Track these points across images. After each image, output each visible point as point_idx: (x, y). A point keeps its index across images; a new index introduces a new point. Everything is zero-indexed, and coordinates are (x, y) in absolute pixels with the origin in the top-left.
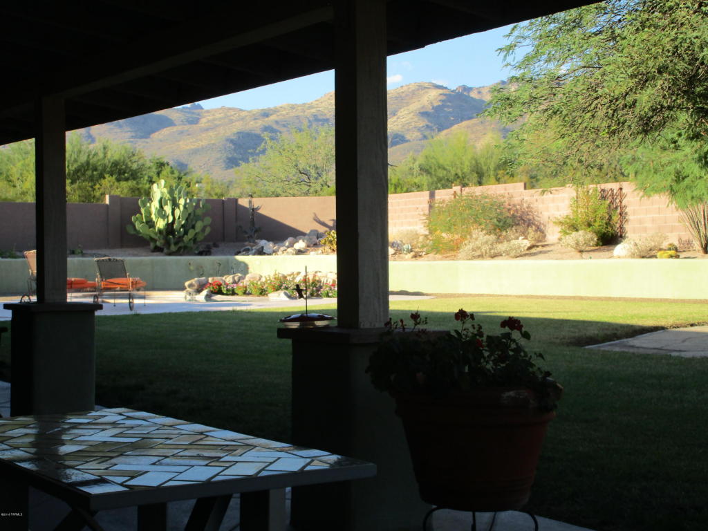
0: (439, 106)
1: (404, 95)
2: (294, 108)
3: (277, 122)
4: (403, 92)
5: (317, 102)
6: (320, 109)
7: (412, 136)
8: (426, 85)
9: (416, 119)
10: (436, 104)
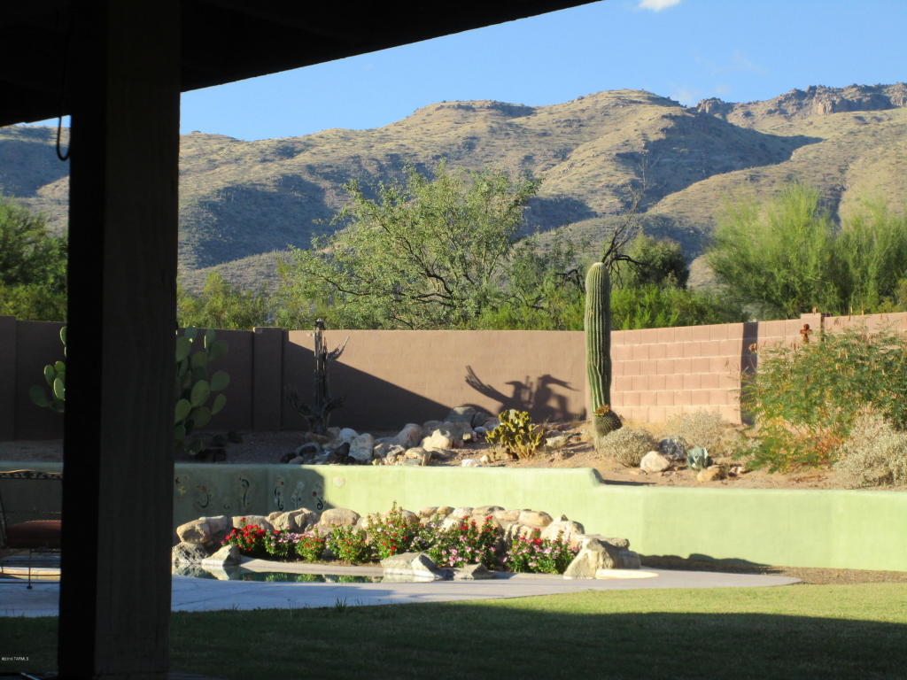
0: (660, 140)
1: (584, 117)
2: (349, 140)
3: (311, 169)
4: (583, 111)
5: (399, 128)
6: (405, 142)
7: (604, 203)
8: (634, 97)
9: (610, 168)
10: (653, 137)
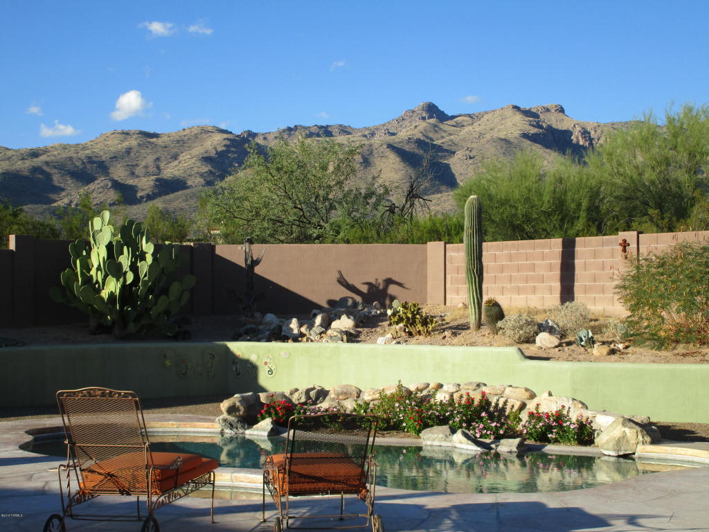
0: (223, 151)
1: (186, 138)
2: (66, 149)
3: (47, 163)
4: (185, 136)
5: (92, 143)
6: (96, 150)
7: (195, 182)
8: (210, 129)
9: (199, 164)
10: (220, 149)
